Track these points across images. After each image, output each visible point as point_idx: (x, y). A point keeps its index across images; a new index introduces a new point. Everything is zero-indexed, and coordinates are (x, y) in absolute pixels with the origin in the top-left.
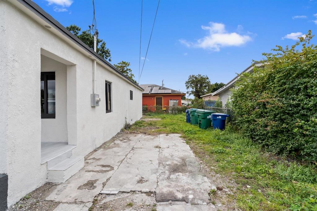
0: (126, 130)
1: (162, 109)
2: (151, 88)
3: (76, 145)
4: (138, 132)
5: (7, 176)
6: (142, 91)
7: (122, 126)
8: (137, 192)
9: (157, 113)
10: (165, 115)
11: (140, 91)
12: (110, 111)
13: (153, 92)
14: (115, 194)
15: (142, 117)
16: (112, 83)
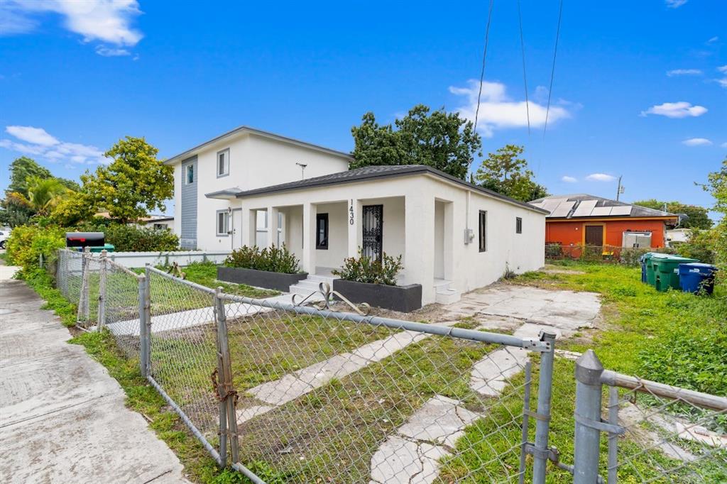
0: (506, 280)
1: (600, 253)
2: (574, 202)
3: (452, 281)
5: (422, 287)
6: (544, 215)
7: (501, 274)
11: (541, 215)
12: (484, 251)
13: (578, 213)
15: (543, 266)
16: (487, 211)
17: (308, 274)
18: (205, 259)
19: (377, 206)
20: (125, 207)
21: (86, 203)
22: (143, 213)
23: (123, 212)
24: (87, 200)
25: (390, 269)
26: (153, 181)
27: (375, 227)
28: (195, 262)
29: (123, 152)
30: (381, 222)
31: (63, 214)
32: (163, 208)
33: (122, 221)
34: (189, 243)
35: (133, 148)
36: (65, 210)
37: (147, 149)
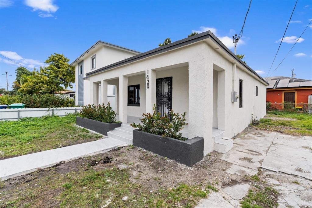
0: (254, 126)
1: (294, 107)
2: (276, 80)
3: (224, 131)
4: (270, 130)
5: (203, 139)
6: (266, 85)
7: (249, 122)
8: (300, 177)
9: (287, 112)
10: (301, 115)
11: (265, 86)
12: (241, 107)
13: (279, 86)
14: (276, 172)
15: (265, 115)
16: (243, 80)
17: (122, 123)
18: (76, 111)
19: (168, 78)
20: (52, 86)
21: (34, 84)
22: (62, 89)
23: (51, 89)
24: (35, 83)
25: (176, 123)
26: (66, 74)
27: (167, 91)
28: (70, 114)
29: (53, 61)
30: (171, 88)
31: (23, 90)
32: (71, 86)
33: (52, 92)
34: (81, 103)
35: (57, 59)
36: (24, 88)
37: (64, 59)
